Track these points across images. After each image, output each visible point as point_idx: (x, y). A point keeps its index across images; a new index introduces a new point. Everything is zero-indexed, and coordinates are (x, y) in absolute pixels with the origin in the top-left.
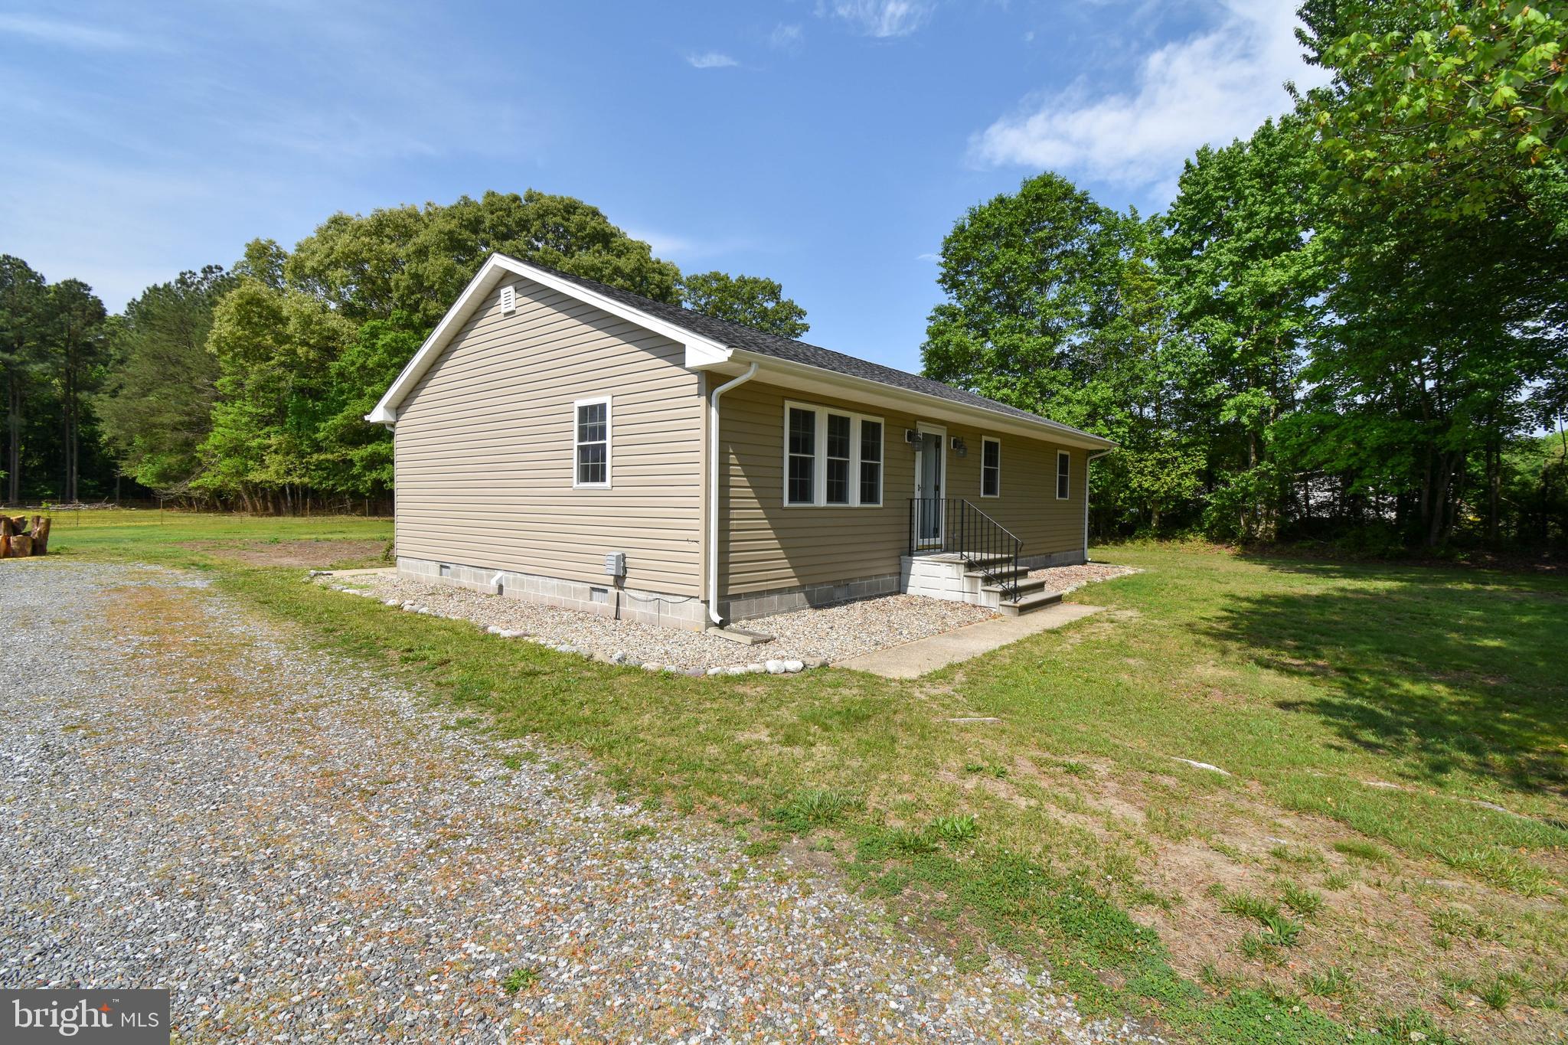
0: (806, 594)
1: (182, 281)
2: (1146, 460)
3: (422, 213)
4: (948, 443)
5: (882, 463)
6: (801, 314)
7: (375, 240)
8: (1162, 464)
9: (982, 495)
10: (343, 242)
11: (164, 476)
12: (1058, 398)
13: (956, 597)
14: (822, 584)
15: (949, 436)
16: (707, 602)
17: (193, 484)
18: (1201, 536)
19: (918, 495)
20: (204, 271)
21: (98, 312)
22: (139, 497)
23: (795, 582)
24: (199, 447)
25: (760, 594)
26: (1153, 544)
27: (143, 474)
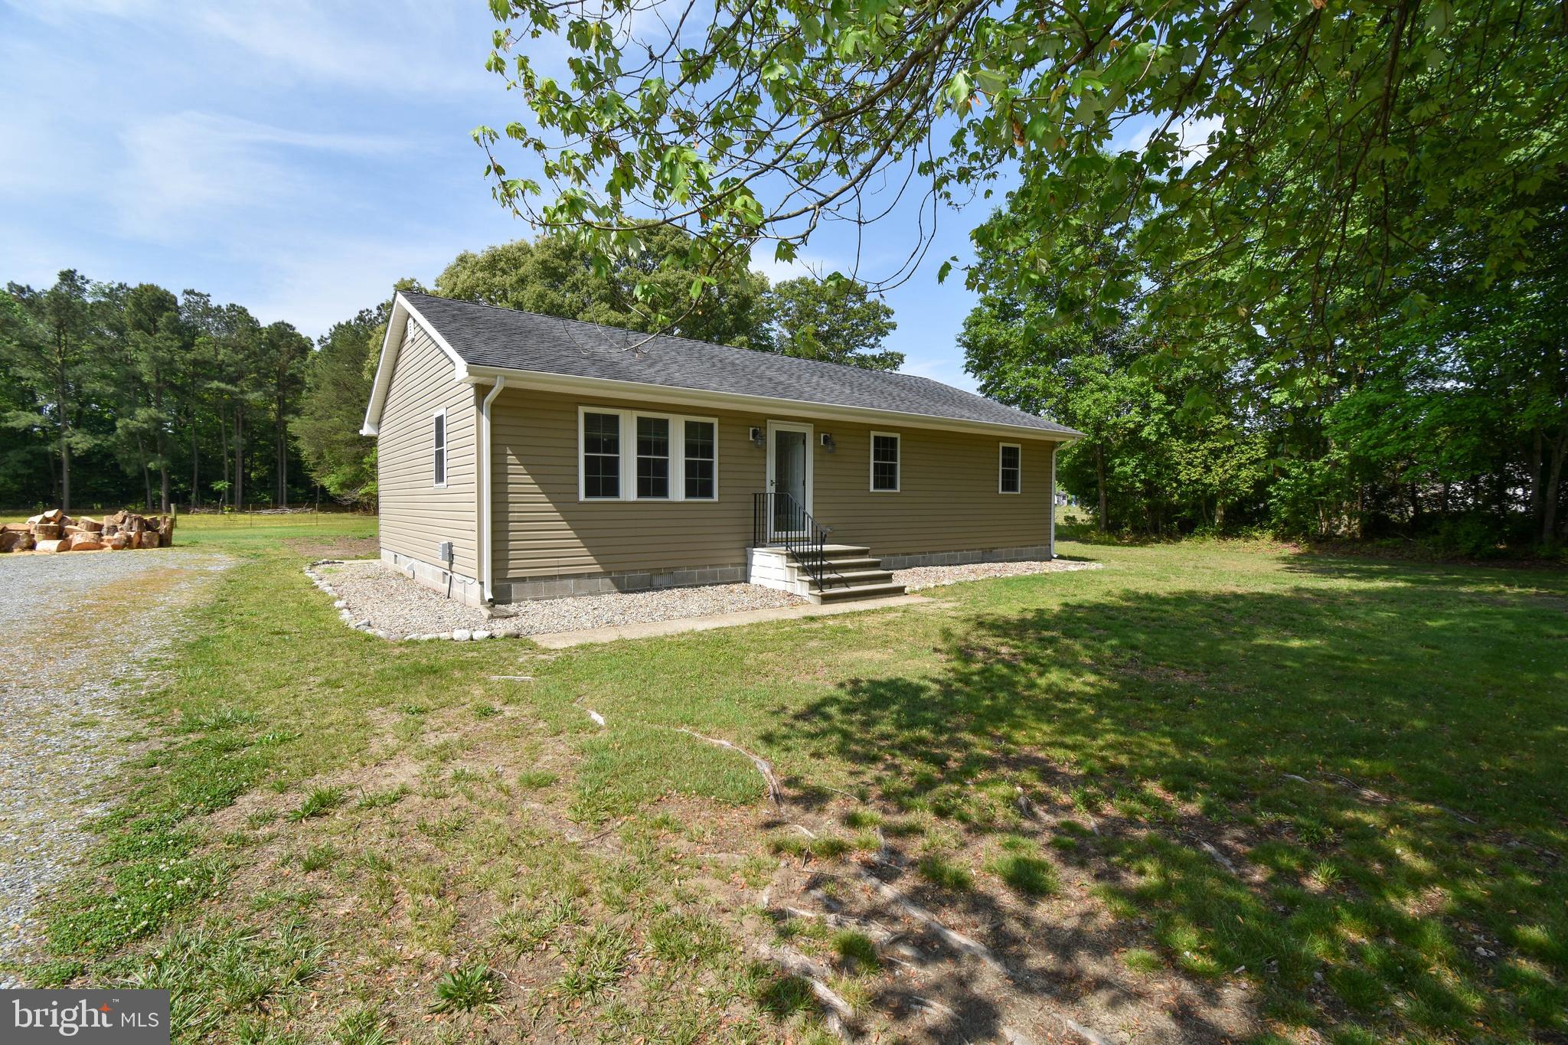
0: (613, 580)
1: (361, 318)
2: (1197, 451)
3: (533, 245)
4: (816, 439)
5: (716, 460)
6: (888, 313)
7: (486, 274)
8: (1215, 453)
9: (872, 489)
10: (464, 277)
11: (343, 485)
12: (1092, 385)
13: (780, 586)
14: (635, 571)
15: (816, 433)
16: (482, 583)
17: (362, 491)
18: (1269, 535)
19: (771, 489)
20: (378, 308)
21: (303, 347)
22: (328, 502)
23: (597, 568)
24: (366, 460)
25: (552, 578)
26: (1212, 542)
27: (330, 482)
